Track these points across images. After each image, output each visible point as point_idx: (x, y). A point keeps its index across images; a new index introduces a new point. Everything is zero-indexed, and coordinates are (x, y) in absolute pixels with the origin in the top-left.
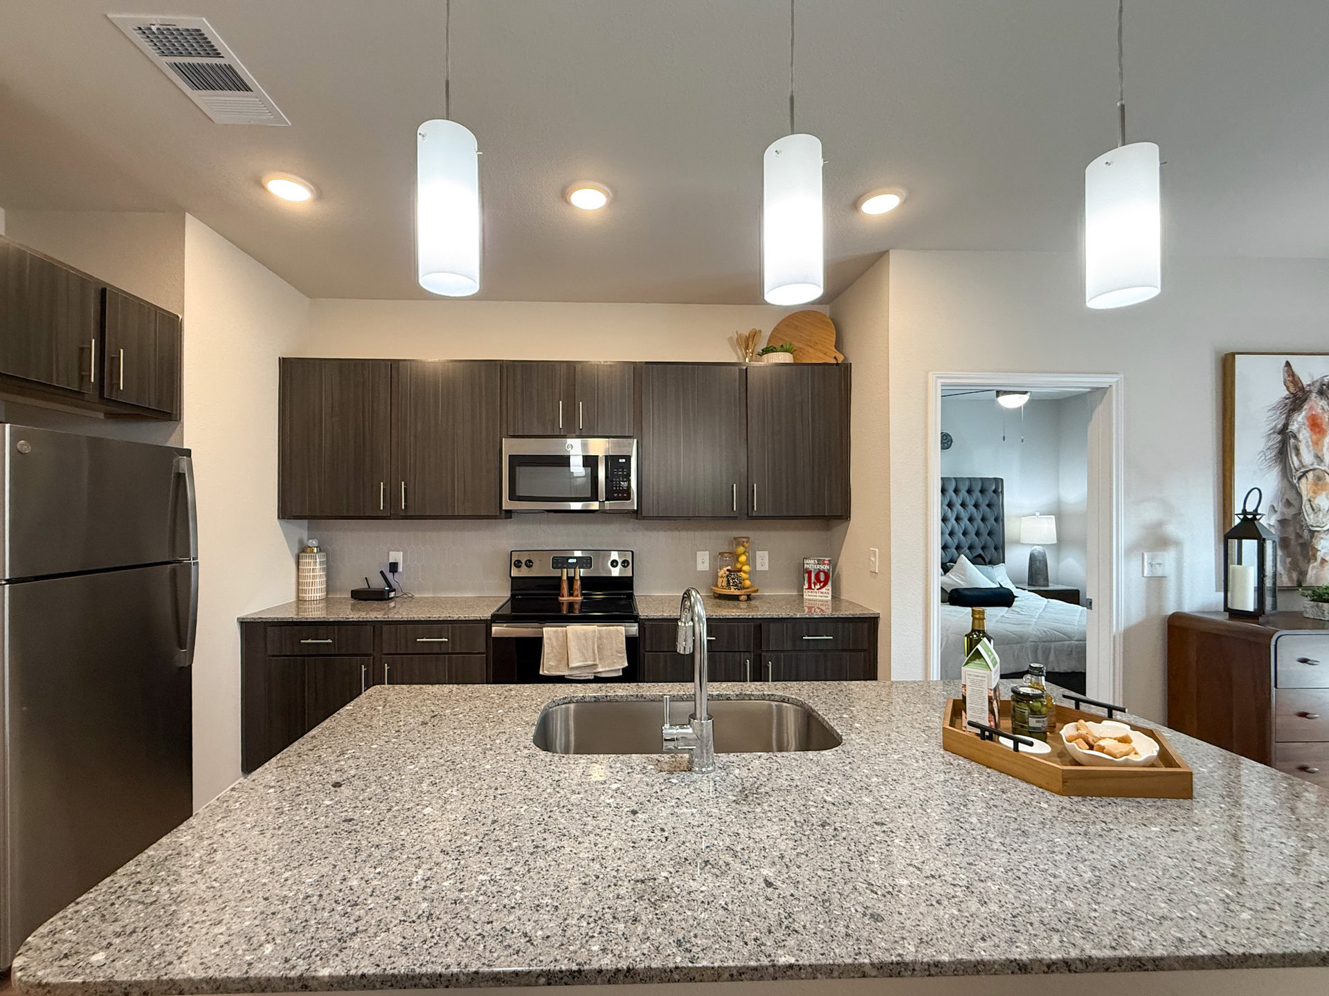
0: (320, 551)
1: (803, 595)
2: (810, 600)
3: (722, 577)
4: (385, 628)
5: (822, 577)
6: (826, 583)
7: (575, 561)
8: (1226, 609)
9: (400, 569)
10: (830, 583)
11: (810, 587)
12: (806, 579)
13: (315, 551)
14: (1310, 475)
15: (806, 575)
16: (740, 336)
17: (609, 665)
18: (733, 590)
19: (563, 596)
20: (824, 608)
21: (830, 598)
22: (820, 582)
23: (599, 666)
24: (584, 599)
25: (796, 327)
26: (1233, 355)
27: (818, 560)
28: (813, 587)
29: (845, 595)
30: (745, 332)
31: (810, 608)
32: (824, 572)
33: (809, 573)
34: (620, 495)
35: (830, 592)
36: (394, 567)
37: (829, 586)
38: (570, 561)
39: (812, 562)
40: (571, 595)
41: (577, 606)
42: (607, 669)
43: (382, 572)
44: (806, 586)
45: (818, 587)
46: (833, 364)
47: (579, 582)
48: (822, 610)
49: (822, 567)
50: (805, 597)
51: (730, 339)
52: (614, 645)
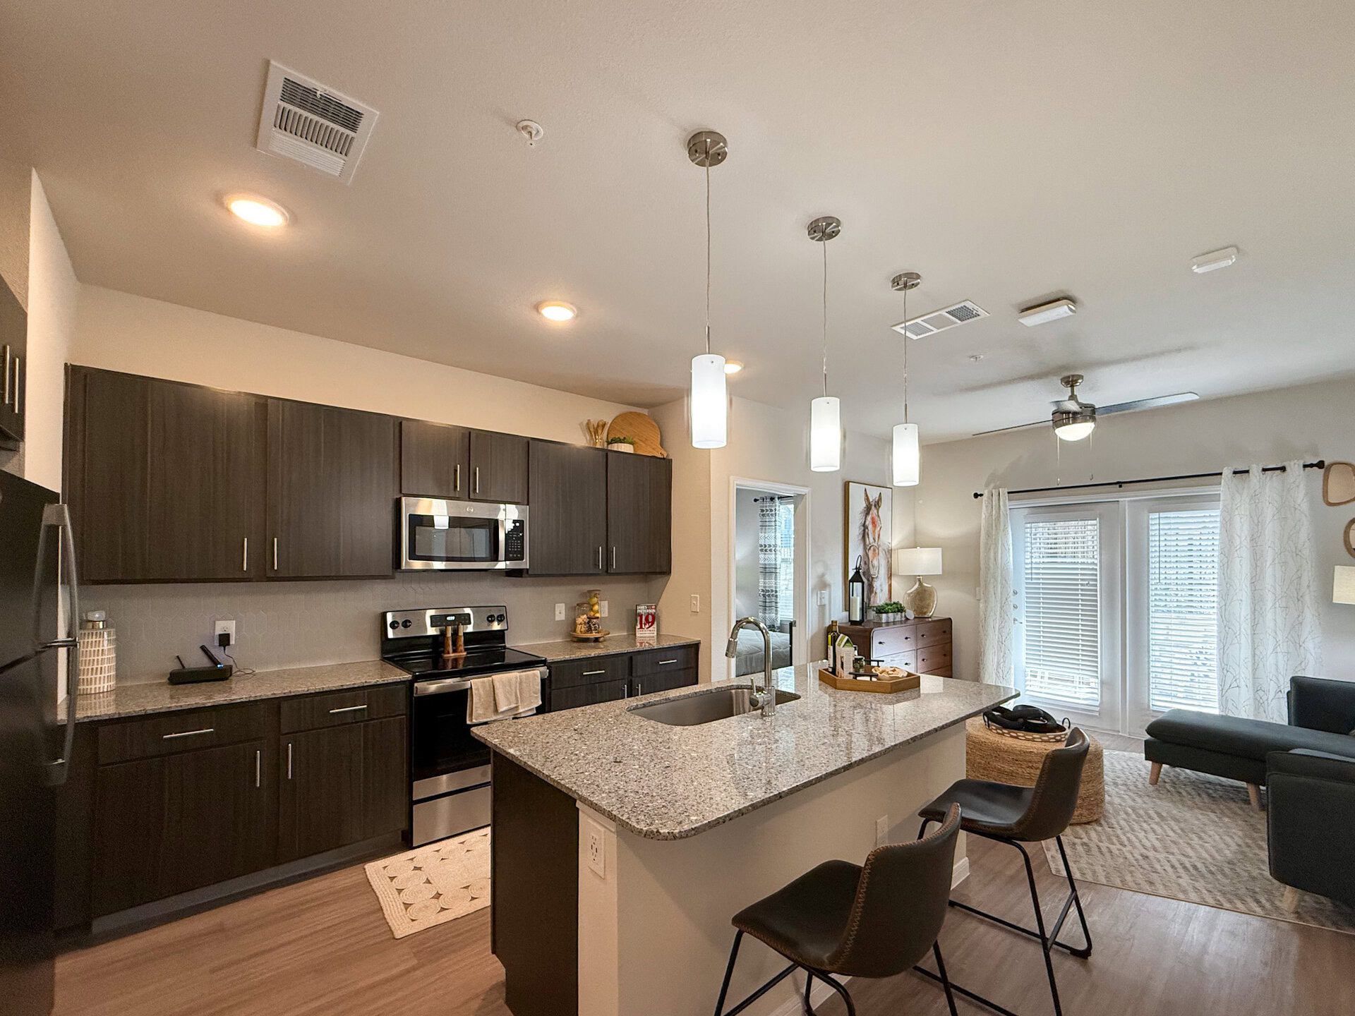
0: (106, 626)
1: (635, 634)
2: (641, 637)
3: (581, 624)
4: (285, 706)
5: (650, 619)
6: (653, 623)
7: (453, 618)
8: (850, 621)
9: (232, 642)
10: (655, 623)
11: (641, 627)
12: (639, 621)
13: (101, 627)
14: (872, 548)
15: (639, 618)
16: (588, 423)
17: (528, 705)
18: (594, 634)
19: (449, 653)
20: (651, 642)
21: (655, 634)
22: (649, 623)
23: (520, 707)
24: (468, 653)
25: (631, 424)
26: (849, 482)
27: (647, 606)
28: (643, 627)
29: (663, 632)
30: (594, 422)
31: (641, 643)
32: (651, 614)
33: (641, 616)
34: (515, 555)
35: (656, 629)
36: (224, 640)
37: (655, 625)
38: (449, 618)
39: (643, 607)
40: (454, 651)
41: (461, 662)
42: (526, 709)
43: (203, 648)
44: (638, 626)
45: (647, 626)
46: (660, 458)
47: (463, 638)
48: (650, 644)
49: (650, 611)
50: (637, 635)
51: (581, 424)
52: (532, 688)
